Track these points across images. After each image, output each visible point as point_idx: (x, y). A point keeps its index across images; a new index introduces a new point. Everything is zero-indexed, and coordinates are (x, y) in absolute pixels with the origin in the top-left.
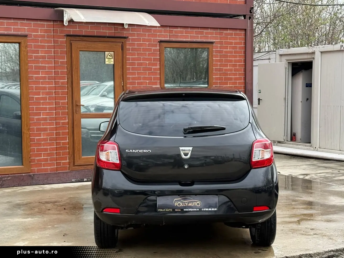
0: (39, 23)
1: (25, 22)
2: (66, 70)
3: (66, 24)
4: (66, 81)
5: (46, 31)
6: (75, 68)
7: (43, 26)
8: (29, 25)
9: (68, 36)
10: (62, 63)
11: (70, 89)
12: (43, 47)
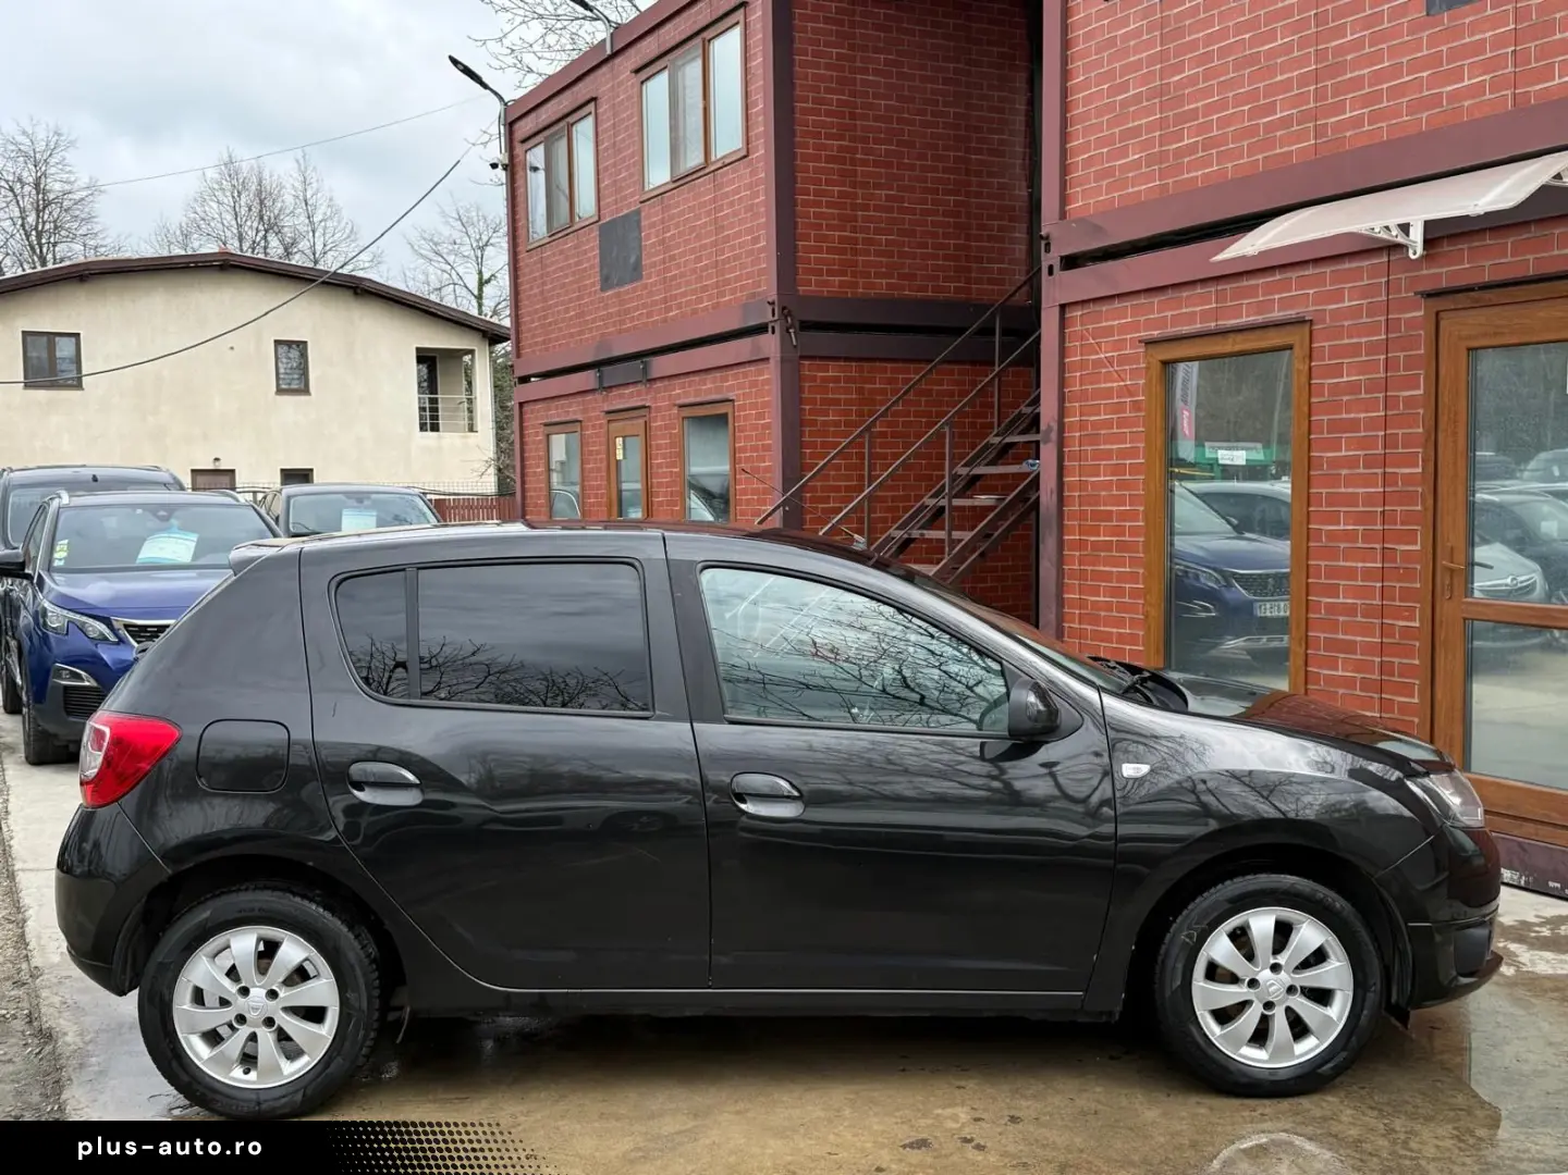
0: (1347, 266)
1: (1310, 271)
2: (1421, 430)
3: (1415, 253)
4: (1420, 470)
5: (1366, 292)
6: (1446, 418)
7: (1356, 274)
8: (1319, 280)
9: (1429, 295)
10: (1409, 402)
11: (1430, 502)
12: (1355, 350)
